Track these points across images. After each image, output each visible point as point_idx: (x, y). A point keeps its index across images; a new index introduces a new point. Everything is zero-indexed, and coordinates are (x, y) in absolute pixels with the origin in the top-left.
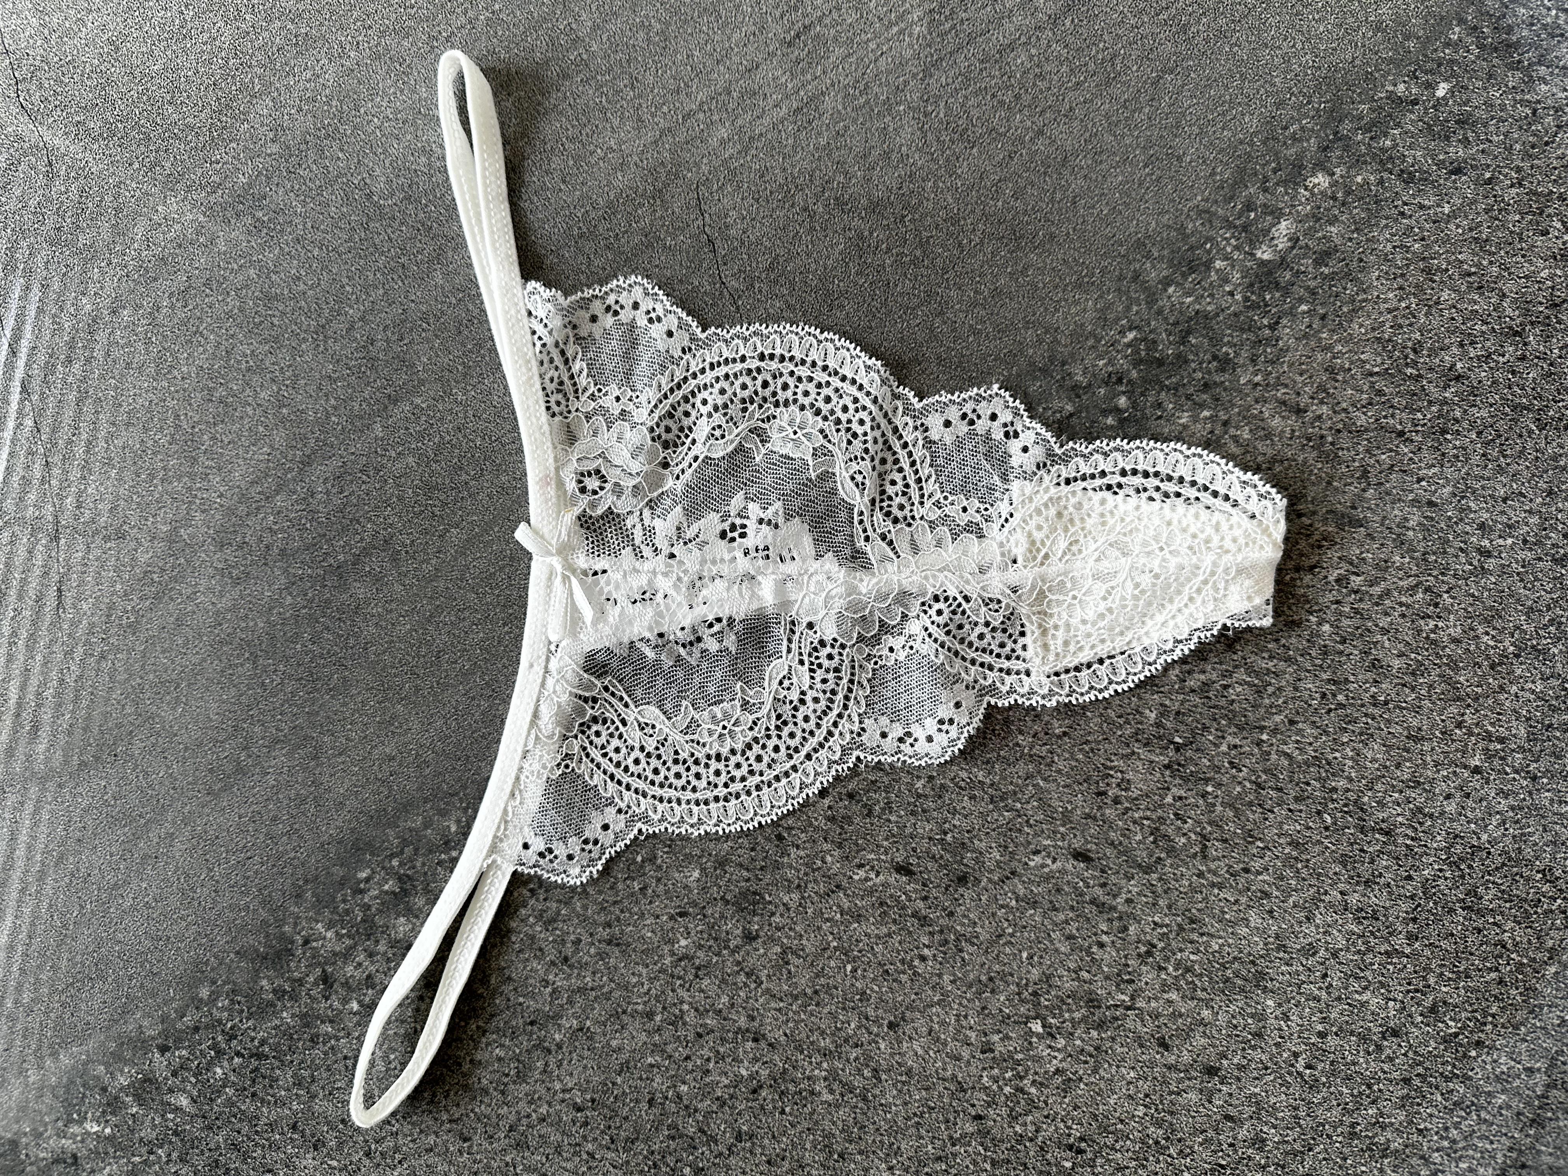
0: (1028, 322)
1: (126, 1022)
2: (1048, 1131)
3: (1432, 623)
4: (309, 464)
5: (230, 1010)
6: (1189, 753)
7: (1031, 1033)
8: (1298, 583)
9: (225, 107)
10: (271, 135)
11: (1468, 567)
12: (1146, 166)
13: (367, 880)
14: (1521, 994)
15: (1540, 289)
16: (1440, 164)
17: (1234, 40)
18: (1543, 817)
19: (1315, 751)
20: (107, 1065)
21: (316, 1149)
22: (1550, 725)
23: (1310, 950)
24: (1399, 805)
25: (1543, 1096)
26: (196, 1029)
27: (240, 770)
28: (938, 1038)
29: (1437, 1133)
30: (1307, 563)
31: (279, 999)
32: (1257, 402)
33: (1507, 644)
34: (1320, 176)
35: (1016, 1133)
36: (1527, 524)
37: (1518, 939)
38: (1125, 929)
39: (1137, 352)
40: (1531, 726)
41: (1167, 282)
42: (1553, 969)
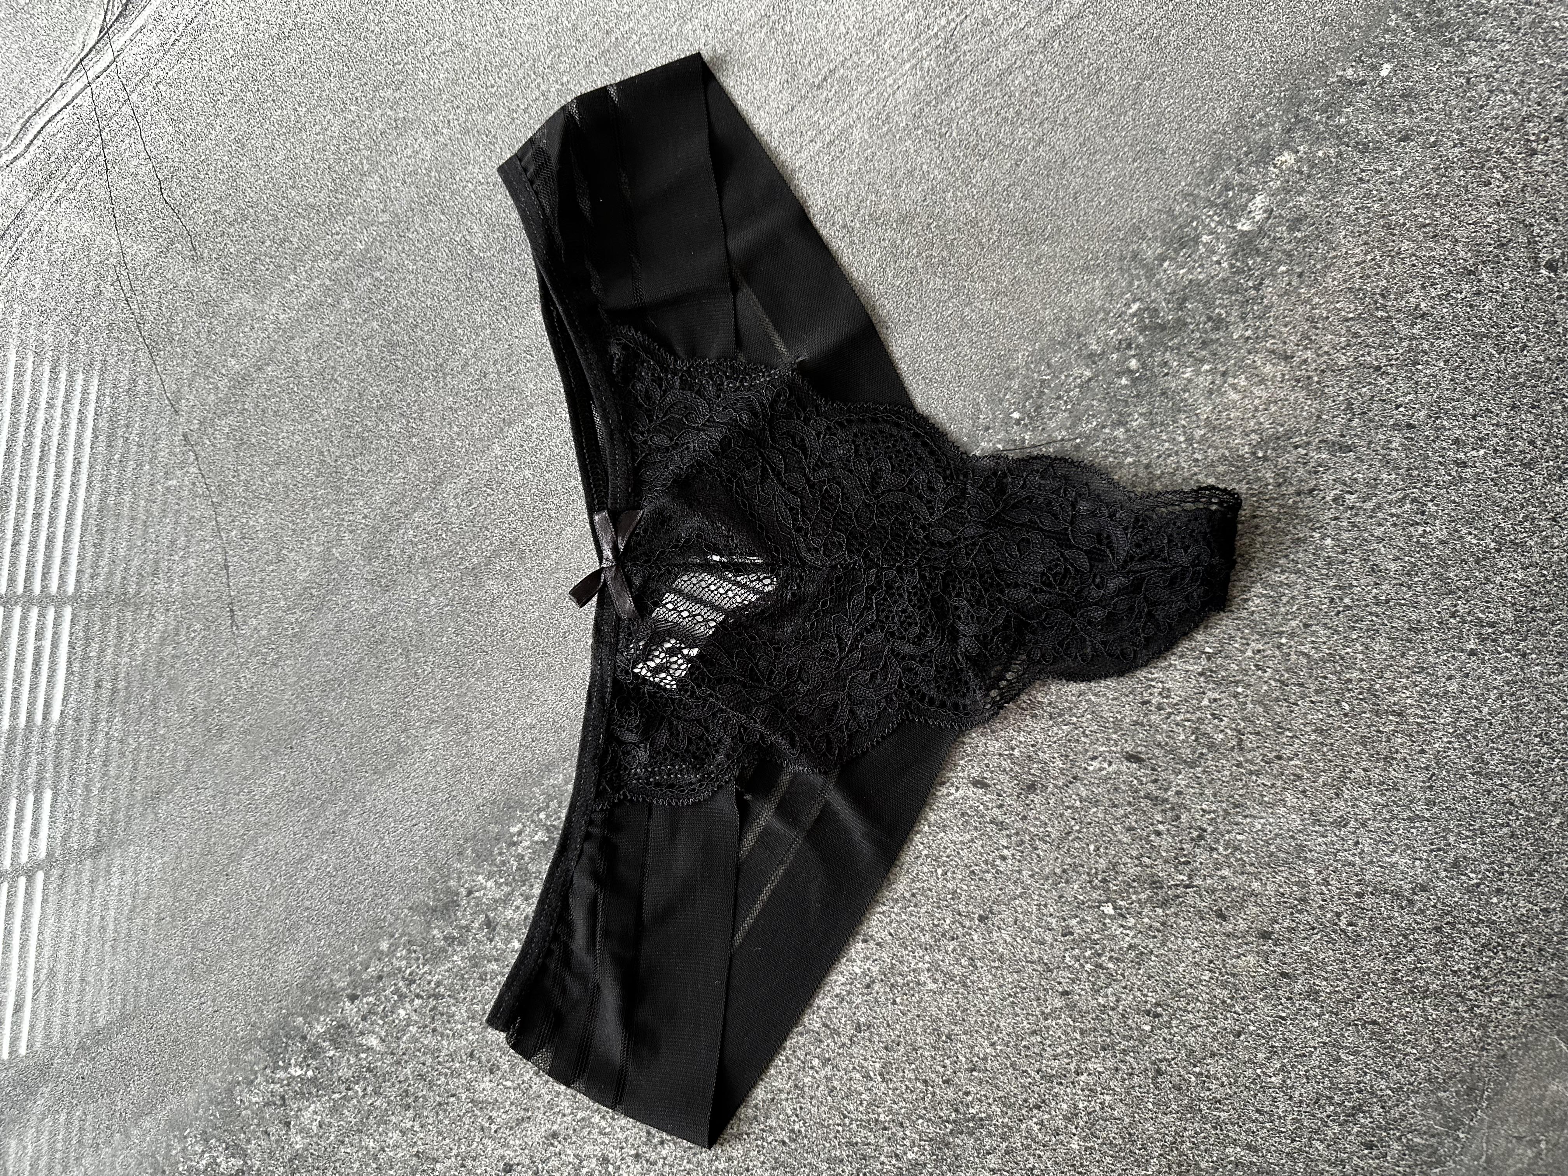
0: (1045, 304)
1: (318, 978)
2: (1128, 1000)
3: (1420, 530)
4: (440, 484)
5: (408, 958)
6: (1219, 662)
7: (1104, 915)
8: (1300, 505)
9: (341, 185)
10: (381, 206)
11: (1447, 478)
12: (1134, 161)
13: (519, 833)
14: (1532, 844)
15: (1487, 232)
16: (1390, 134)
17: (1201, 46)
18: (1535, 688)
19: (1330, 649)
20: (305, 1016)
21: (492, 1072)
22: (1534, 608)
23: (1341, 823)
24: (1407, 689)
25: (1560, 933)
26: (380, 978)
27: (402, 750)
28: (1024, 926)
29: (1469, 973)
30: (1306, 487)
31: (449, 945)
32: (1250, 353)
33: (1488, 541)
34: (1286, 154)
35: (1099, 1004)
36: (1496, 436)
37: (1524, 796)
38: (1178, 817)
39: (1142, 320)
40: (1516, 610)
41: (1162, 259)
42: (1558, 821)
